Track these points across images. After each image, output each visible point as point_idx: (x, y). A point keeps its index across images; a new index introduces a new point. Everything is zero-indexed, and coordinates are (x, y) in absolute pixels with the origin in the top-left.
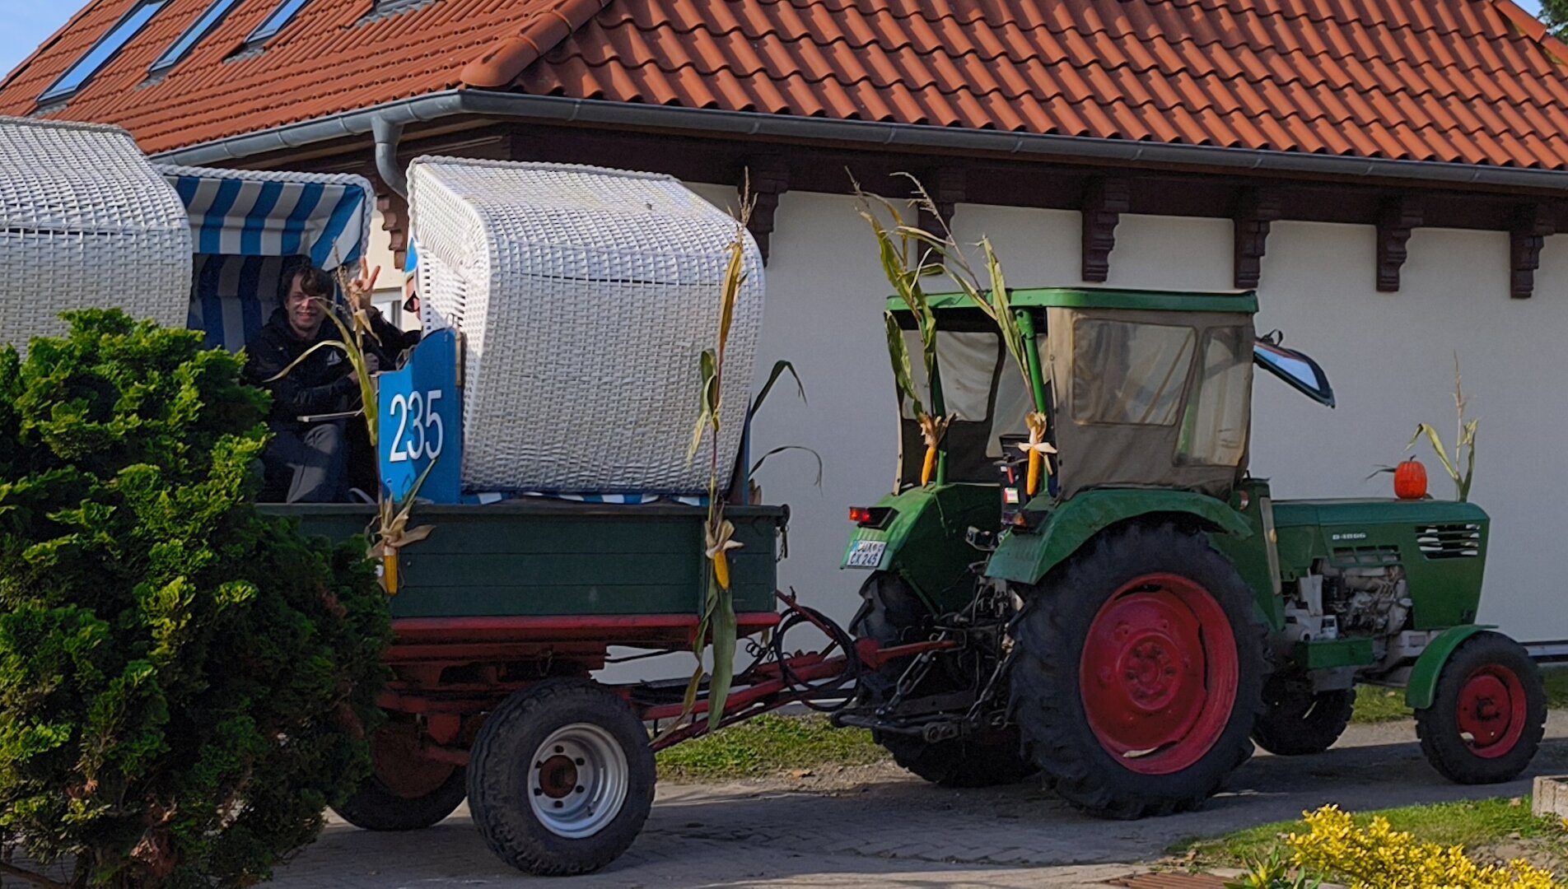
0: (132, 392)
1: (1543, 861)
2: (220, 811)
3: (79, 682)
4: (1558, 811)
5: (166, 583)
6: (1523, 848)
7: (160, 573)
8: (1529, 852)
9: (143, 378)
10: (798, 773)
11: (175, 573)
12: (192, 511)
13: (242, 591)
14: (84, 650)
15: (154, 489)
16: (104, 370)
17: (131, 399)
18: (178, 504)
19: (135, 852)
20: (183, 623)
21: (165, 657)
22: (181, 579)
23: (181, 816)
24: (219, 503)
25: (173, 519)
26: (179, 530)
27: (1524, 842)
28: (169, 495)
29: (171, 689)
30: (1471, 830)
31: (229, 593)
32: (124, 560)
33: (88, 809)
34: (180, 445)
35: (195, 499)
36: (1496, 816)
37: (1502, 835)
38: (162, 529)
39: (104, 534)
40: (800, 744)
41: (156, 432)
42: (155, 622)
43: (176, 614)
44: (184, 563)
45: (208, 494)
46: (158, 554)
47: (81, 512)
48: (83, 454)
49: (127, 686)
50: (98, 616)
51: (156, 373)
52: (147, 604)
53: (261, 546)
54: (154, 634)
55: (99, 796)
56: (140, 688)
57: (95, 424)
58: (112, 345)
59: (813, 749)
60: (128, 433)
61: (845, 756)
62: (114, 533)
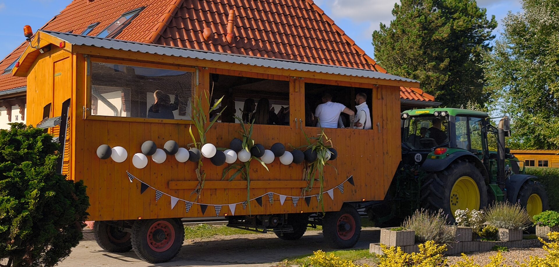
0: (25, 143)
1: (372, 264)
2: (45, 248)
3: (10, 215)
4: (376, 252)
5: (33, 191)
6: (367, 261)
7: (31, 189)
8: (368, 262)
9: (28, 140)
10: (190, 240)
11: (35, 188)
12: (40, 173)
13: (52, 194)
14: (12, 207)
15: (30, 168)
16: (18, 138)
17: (25, 145)
18: (36, 171)
19: (24, 258)
20: (37, 201)
21: (32, 210)
22: (36, 190)
23: (35, 249)
24: (47, 171)
25: (35, 175)
26: (36, 178)
27: (367, 259)
28: (34, 169)
29: (34, 217)
30: (355, 256)
31: (48, 194)
32: (22, 185)
33: (12, 247)
34: (37, 157)
35: (41, 170)
36: (361, 253)
37: (362, 257)
38: (32, 178)
39: (17, 179)
40: (191, 233)
41: (31, 153)
42: (30, 201)
43: (35, 199)
44: (37, 186)
45: (44, 169)
46: (31, 184)
47: (12, 173)
48: (13, 159)
49: (22, 216)
50: (16, 199)
51: (32, 139)
52: (28, 196)
53: (57, 182)
54: (29, 203)
55: (14, 244)
56: (26, 217)
57: (16, 151)
58: (21, 132)
59: (194, 234)
60: (24, 153)
61: (202, 236)
62: (20, 178)
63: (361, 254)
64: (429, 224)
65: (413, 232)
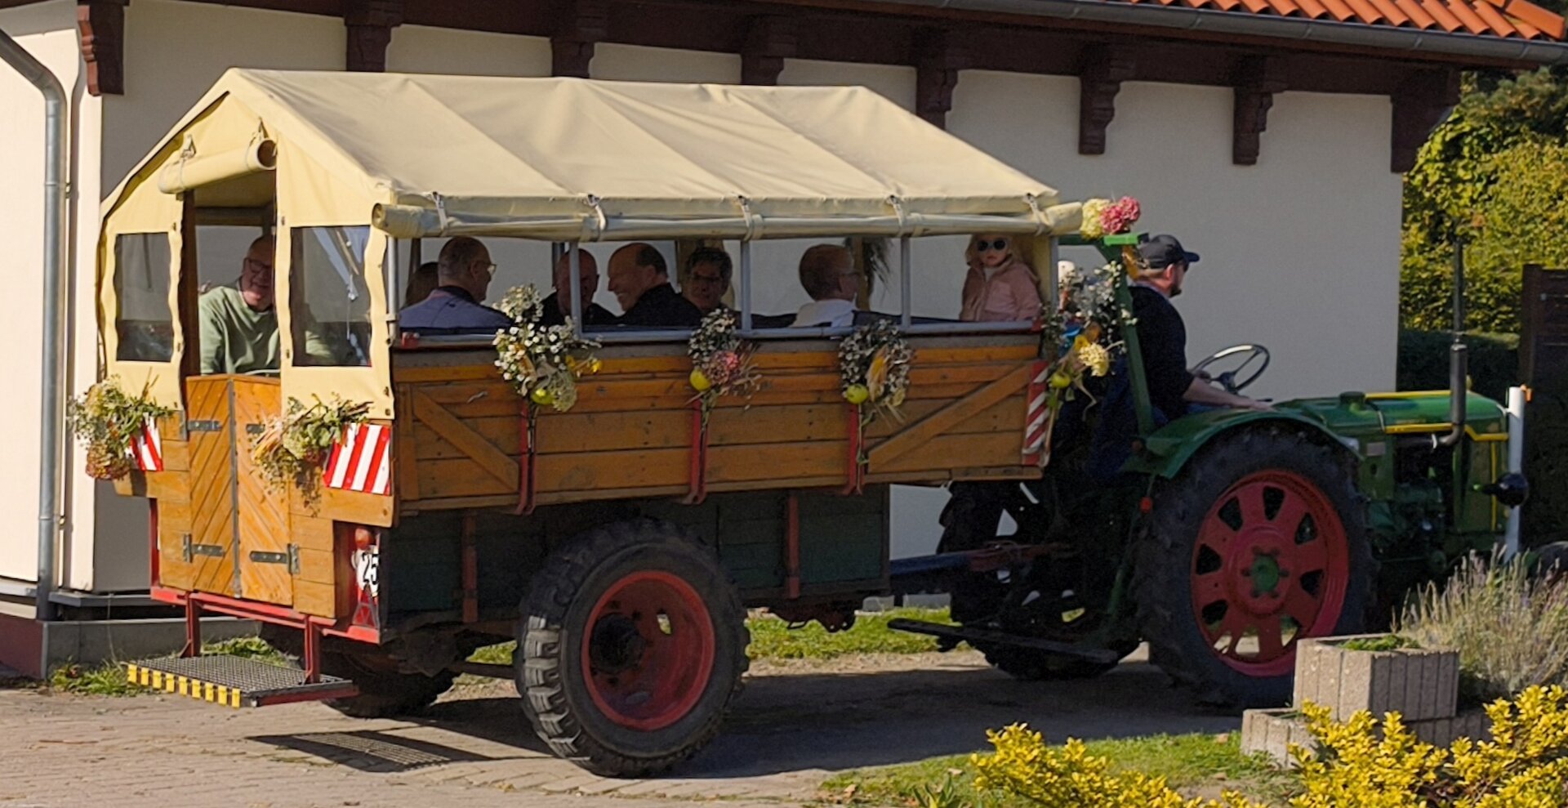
4: (1269, 748)
27: (1231, 783)
30: (1171, 768)
36: (1199, 753)
37: (1205, 775)
63: (1201, 758)
64: (1529, 618)
65: (1451, 658)
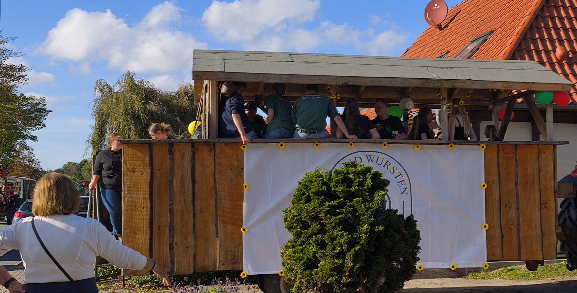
0: (356, 181)
3: (344, 249)
7: (362, 224)
9: (359, 178)
11: (365, 223)
13: (381, 228)
15: (361, 204)
16: (351, 176)
17: (356, 183)
18: (366, 207)
19: (358, 290)
20: (368, 235)
21: (363, 244)
22: (367, 225)
23: (368, 282)
24: (376, 206)
26: (366, 213)
28: (364, 205)
29: (365, 251)
31: (378, 228)
32: (355, 220)
33: (346, 279)
34: (367, 193)
35: (370, 206)
38: (363, 213)
39: (350, 215)
41: (362, 190)
42: (361, 235)
43: (366, 233)
44: (368, 221)
45: (373, 205)
47: (344, 210)
48: (345, 196)
49: (355, 250)
51: (362, 177)
52: (360, 231)
53: (386, 217)
55: (349, 276)
56: (358, 251)
57: (348, 189)
60: (355, 190)
